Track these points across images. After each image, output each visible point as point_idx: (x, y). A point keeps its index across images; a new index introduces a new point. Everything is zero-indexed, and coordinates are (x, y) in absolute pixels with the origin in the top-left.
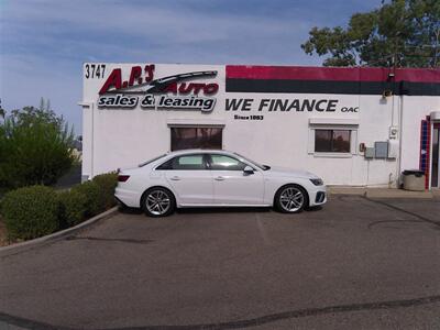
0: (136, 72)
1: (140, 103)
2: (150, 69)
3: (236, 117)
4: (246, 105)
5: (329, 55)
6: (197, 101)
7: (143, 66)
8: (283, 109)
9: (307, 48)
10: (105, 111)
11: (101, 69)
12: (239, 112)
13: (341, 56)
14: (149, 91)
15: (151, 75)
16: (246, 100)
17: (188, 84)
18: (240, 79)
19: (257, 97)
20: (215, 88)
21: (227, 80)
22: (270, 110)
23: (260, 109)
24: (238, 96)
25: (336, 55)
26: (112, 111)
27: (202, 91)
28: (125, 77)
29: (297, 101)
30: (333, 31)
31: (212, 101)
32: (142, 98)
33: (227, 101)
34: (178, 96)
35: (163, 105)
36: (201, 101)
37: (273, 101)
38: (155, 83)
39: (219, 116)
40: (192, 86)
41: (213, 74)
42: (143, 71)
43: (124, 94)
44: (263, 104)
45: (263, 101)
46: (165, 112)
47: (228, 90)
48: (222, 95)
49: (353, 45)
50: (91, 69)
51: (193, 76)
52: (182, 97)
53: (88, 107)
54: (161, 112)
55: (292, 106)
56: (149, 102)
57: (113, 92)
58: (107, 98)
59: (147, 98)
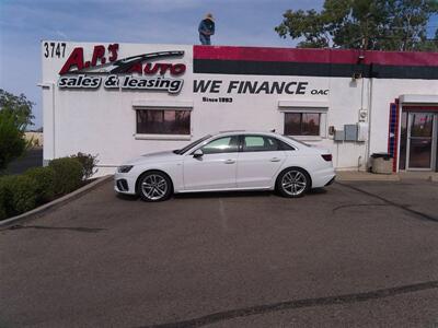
0: (99, 51)
1: (103, 84)
2: (114, 48)
3: (204, 99)
4: (215, 86)
5: (303, 39)
6: (163, 82)
7: (106, 46)
8: (252, 91)
9: (281, 31)
10: (67, 92)
11: (62, 48)
12: (208, 94)
13: (315, 39)
14: (113, 72)
15: (115, 55)
16: (215, 82)
17: (153, 64)
18: (209, 60)
19: (226, 79)
20: (182, 68)
21: (195, 61)
22: (239, 92)
23: (229, 91)
24: (206, 77)
25: (310, 38)
26: (74, 92)
27: (168, 72)
28: (88, 57)
29: (266, 83)
30: (307, 14)
31: (179, 82)
32: (105, 78)
33: (195, 82)
34: (144, 77)
35: (128, 86)
36: (168, 82)
37: (242, 83)
38: (119, 63)
39: (186, 98)
40: (157, 66)
41: (180, 54)
42: (107, 51)
43: (87, 74)
44: (231, 86)
45: (232, 83)
46: (129, 93)
47: (196, 71)
48: (190, 77)
49: (327, 29)
50: (50, 48)
51: (159, 56)
52: (148, 78)
53: (48, 88)
54: (125, 93)
55: (261, 88)
56: (113, 83)
57: (76, 73)
58: (69, 78)
59: (110, 79)
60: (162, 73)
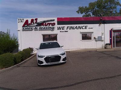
0: (32, 20)
1: (34, 29)
2: (36, 19)
3: (60, 32)
4: (63, 28)
5: (84, 14)
6: (49, 28)
7: (34, 19)
8: (73, 29)
9: (78, 12)
10: (24, 31)
11: (23, 20)
12: (61, 30)
13: (87, 14)
14: (36, 26)
16: (63, 27)
17: (47, 23)
18: (61, 21)
19: (66, 26)
20: (54, 24)
21: (58, 22)
22: (70, 29)
23: (67, 29)
24: (61, 26)
26: (26, 31)
27: (51, 25)
28: (29, 22)
29: (77, 27)
30: (84, 7)
31: (54, 28)
32: (34, 27)
33: (58, 27)
34: (44, 27)
35: (40, 29)
36: (51, 28)
37: (70, 27)
39: (56, 32)
40: (48, 23)
41: (54, 20)
42: (34, 20)
43: (29, 27)
44: (67, 28)
45: (68, 27)
46: (41, 31)
47: (58, 24)
48: (56, 26)
49: (90, 11)
50: (20, 20)
51: (48, 21)
52: (46, 27)
53: (19, 31)
54: (40, 31)
55: (75, 28)
56: (36, 29)
57: (26, 26)
58: (25, 28)
59: (36, 28)
60: (49, 25)
